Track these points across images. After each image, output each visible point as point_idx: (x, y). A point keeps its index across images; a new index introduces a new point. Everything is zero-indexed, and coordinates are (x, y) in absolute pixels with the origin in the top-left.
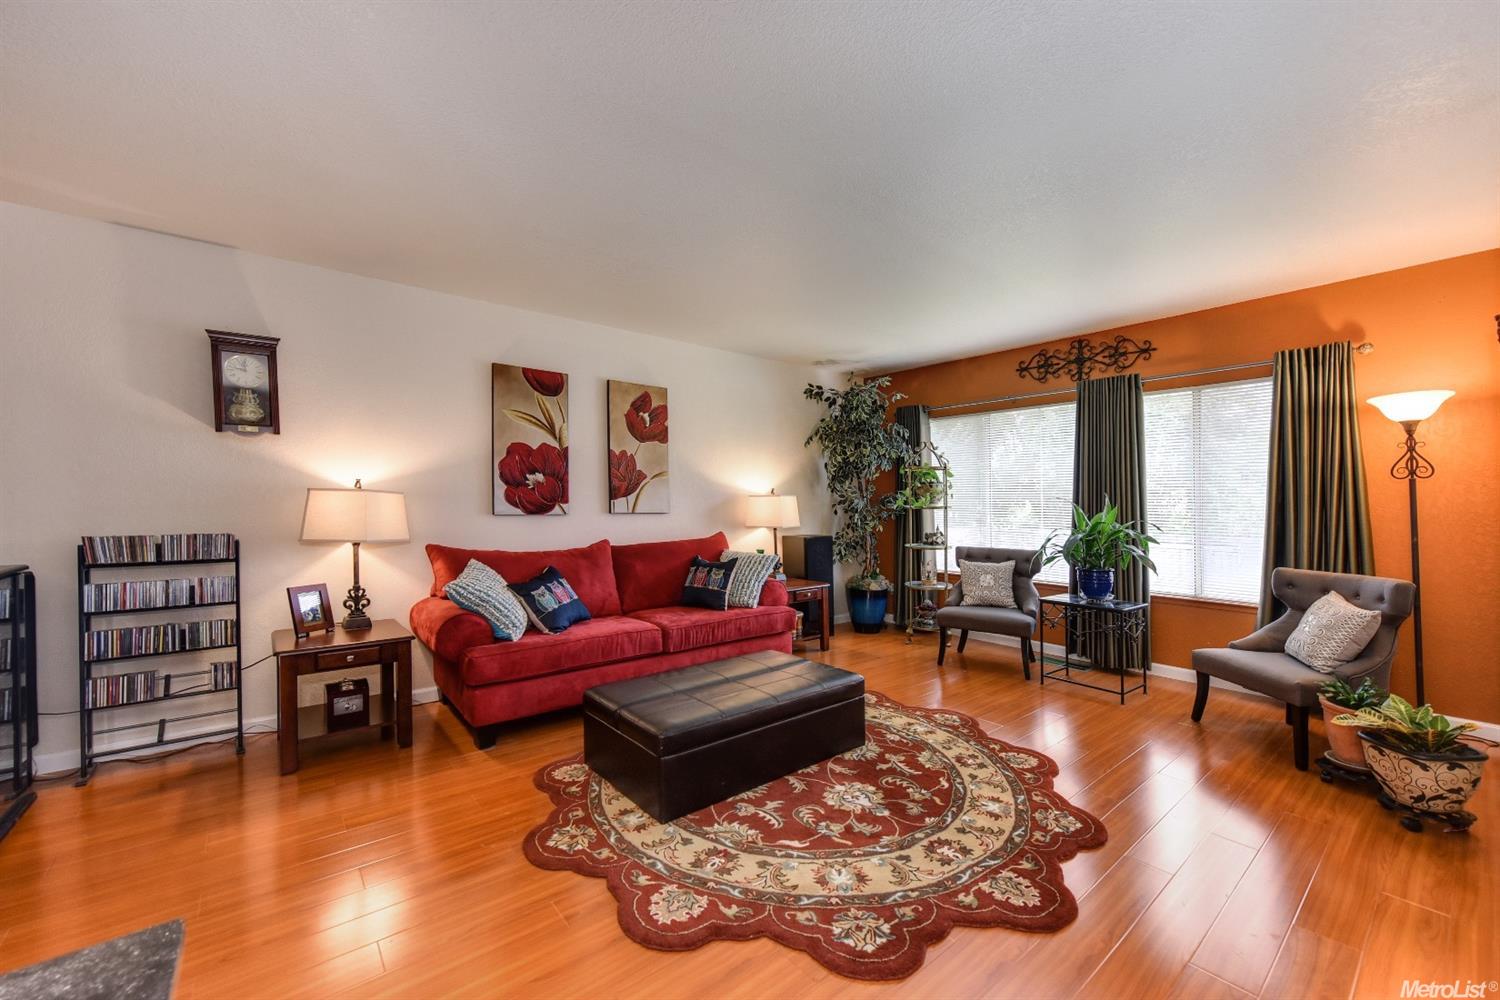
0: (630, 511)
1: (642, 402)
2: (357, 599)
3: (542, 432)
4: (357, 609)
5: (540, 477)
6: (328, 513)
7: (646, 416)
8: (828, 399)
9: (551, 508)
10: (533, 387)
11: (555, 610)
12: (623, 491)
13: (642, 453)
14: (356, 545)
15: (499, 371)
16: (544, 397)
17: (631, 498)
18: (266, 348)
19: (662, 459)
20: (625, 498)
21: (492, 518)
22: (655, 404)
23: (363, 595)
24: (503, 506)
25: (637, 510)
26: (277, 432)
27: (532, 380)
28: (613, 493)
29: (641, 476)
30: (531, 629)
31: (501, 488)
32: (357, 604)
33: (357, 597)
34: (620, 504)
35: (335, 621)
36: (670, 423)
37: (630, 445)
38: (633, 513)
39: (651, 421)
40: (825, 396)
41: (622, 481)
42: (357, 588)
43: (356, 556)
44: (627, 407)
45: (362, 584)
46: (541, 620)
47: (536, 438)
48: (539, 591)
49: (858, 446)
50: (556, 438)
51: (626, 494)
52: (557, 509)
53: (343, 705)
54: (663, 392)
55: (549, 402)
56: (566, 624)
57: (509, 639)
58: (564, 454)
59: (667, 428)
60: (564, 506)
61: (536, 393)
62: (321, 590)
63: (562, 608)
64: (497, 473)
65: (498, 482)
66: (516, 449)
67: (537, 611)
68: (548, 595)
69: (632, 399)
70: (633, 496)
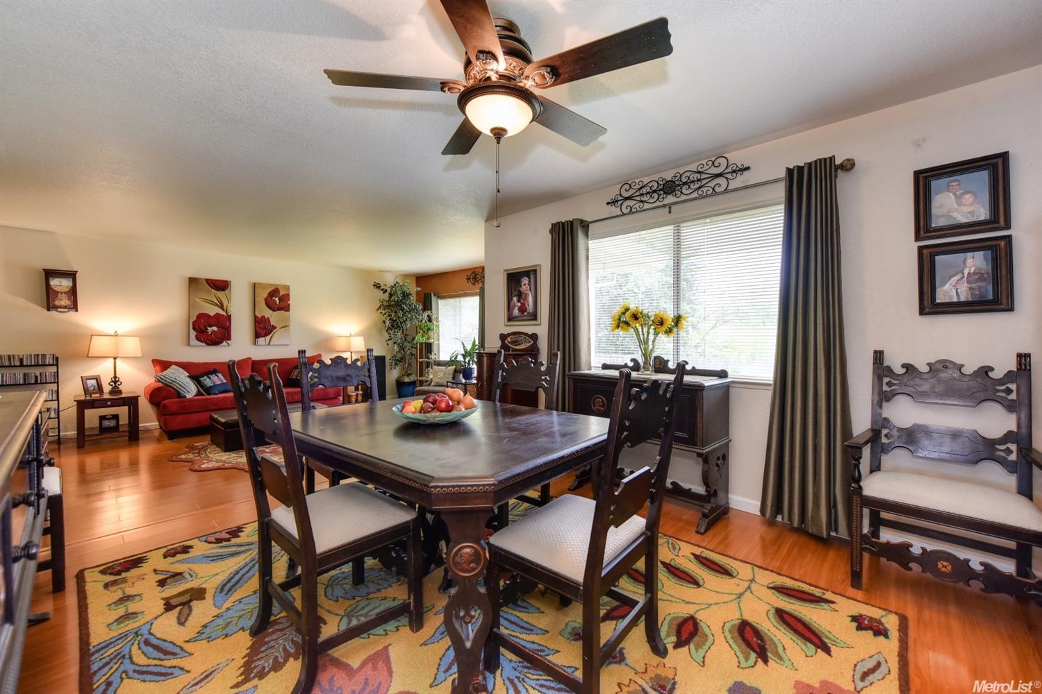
0: (267, 343)
1: (275, 292)
2: (115, 382)
3: (216, 308)
4: (115, 386)
5: (215, 329)
6: (99, 345)
7: (277, 299)
8: (383, 289)
9: (222, 342)
10: (211, 287)
11: (211, 386)
12: (263, 334)
13: (274, 317)
14: (115, 358)
15: (193, 281)
16: (217, 292)
17: (268, 338)
18: (72, 275)
19: (288, 319)
20: (264, 338)
21: (188, 348)
22: (282, 293)
23: (118, 380)
24: (194, 341)
25: (271, 343)
26: (77, 311)
27: (210, 283)
28: (257, 335)
29: (274, 328)
30: (199, 394)
31: (193, 334)
32: (115, 384)
33: (115, 380)
34: (261, 341)
35: (104, 392)
36: (291, 302)
37: (268, 313)
38: (269, 344)
39: (279, 302)
40: (382, 288)
41: (262, 329)
42: (115, 377)
43: (115, 363)
44: (265, 295)
45: (118, 375)
46: (204, 391)
47: (213, 311)
48: (204, 378)
49: (396, 312)
50: (224, 310)
51: (265, 336)
52: (224, 343)
53: (106, 423)
54: (287, 288)
55: (220, 294)
56: (217, 392)
57: (185, 397)
58: (229, 318)
59: (289, 305)
60: (228, 342)
61: (213, 290)
62: (97, 379)
63: (215, 386)
64: (191, 326)
65: (191, 330)
66: (201, 316)
67: (202, 387)
68: (208, 380)
69: (268, 291)
70: (270, 336)
